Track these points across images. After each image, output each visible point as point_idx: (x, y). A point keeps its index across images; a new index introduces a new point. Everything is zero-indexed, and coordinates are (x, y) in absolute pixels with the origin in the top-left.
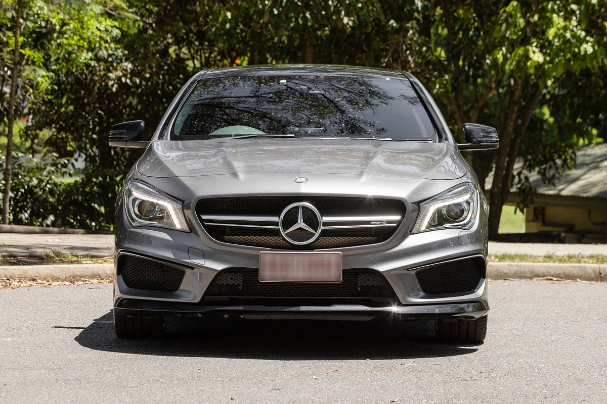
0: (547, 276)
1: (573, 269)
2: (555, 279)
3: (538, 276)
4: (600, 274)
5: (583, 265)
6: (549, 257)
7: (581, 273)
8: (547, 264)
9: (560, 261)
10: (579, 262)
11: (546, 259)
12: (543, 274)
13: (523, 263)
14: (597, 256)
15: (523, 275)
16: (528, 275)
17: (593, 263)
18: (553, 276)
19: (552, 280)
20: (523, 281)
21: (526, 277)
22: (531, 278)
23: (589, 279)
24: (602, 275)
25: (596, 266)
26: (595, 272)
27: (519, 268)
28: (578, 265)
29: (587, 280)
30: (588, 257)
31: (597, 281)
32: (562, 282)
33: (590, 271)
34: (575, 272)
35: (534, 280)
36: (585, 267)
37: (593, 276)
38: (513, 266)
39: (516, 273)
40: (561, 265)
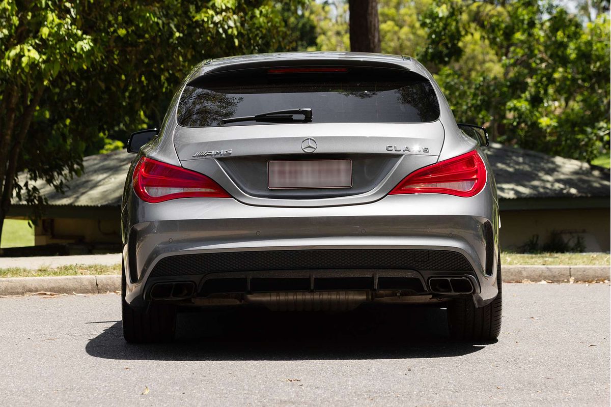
0: (40, 291)
1: (67, 281)
2: (49, 293)
3: (30, 291)
4: (97, 285)
5: (79, 276)
6: (43, 271)
7: (77, 285)
8: (42, 278)
9: (55, 273)
10: (76, 273)
11: (40, 273)
12: (36, 288)
13: (14, 279)
14: (96, 266)
15: (14, 291)
16: (20, 291)
17: (90, 274)
18: (46, 290)
19: (45, 294)
20: (14, 297)
21: (18, 293)
22: (23, 294)
23: (85, 291)
24: (99, 286)
25: (93, 277)
26: (92, 285)
27: (10, 283)
28: (73, 276)
29: (83, 293)
30: (86, 269)
31: (94, 293)
32: (55, 296)
33: (86, 283)
34: (71, 285)
35: (27, 295)
36: (81, 279)
37: (90, 287)
38: (3, 281)
39: (6, 288)
40: (55, 277)
